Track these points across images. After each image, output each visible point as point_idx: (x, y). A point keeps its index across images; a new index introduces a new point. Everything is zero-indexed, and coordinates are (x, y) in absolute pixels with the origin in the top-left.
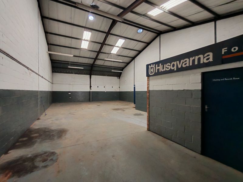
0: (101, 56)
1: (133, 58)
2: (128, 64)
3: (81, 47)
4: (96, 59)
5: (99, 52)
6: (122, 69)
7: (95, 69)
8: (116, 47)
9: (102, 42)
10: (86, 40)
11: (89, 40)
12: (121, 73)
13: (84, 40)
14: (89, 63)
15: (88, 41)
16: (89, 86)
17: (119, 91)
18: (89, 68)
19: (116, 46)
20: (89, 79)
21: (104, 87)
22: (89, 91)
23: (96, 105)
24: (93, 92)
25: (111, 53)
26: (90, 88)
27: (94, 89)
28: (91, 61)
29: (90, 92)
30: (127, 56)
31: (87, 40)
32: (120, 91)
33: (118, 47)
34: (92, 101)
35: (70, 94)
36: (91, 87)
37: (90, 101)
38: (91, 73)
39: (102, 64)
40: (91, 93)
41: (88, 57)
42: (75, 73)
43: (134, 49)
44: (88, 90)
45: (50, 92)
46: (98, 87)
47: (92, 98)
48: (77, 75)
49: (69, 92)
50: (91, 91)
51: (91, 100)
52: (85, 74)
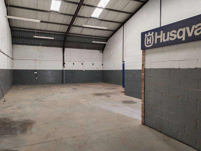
0: (78, 22)
1: (122, 24)
2: (114, 32)
3: (51, 9)
4: (71, 25)
5: (75, 16)
6: (107, 39)
12: (105, 44)
16: (62, 62)
17: (101, 69)
18: (62, 38)
21: (82, 64)
23: (71, 89)
25: (92, 16)
26: (63, 65)
28: (63, 29)
29: (63, 71)
32: (103, 70)
33: (101, 8)
34: (66, 83)
35: (36, 73)
36: (65, 63)
37: (63, 84)
39: (79, 33)
41: (60, 22)
42: (43, 45)
44: (60, 68)
45: (10, 70)
46: (74, 64)
48: (45, 47)
49: (36, 71)
50: (64, 69)
51: (64, 82)
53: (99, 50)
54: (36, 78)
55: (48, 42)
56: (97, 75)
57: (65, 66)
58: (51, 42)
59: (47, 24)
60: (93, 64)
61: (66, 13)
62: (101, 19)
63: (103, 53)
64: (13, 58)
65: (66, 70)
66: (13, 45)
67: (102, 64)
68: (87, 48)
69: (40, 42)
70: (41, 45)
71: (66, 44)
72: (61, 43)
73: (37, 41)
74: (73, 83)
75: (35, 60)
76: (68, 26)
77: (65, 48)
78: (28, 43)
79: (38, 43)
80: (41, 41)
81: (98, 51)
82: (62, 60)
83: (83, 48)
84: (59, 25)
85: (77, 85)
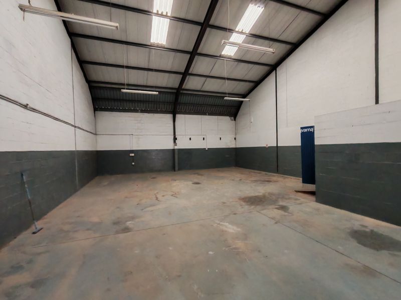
7: (183, 99)
8: (238, 32)
9: (202, 21)
10: (162, 15)
11: (169, 14)
13: (157, 14)
14: (170, 85)
15: (166, 16)
16: (173, 137)
17: (233, 146)
18: (171, 98)
19: (237, 30)
20: (172, 123)
21: (204, 139)
22: (172, 148)
24: (180, 150)
25: (223, 53)
26: (175, 142)
27: (183, 144)
29: (174, 150)
30: (259, 62)
31: (165, 14)
32: (237, 147)
33: (242, 33)
34: (180, 169)
35: (133, 155)
36: (176, 139)
37: (175, 171)
38: (174, 108)
40: (176, 152)
42: (143, 111)
43: (281, 38)
45: (92, 152)
46: (190, 139)
47: (179, 164)
48: (146, 115)
49: (132, 151)
50: (176, 147)
51: (177, 168)
52: (162, 112)
53: (230, 116)
54: (133, 164)
55: (150, 105)
56: (227, 156)
57: (176, 142)
58: (155, 106)
59: (146, 72)
60: (220, 138)
61: (178, 49)
62: (239, 58)
63: (235, 120)
64: (97, 133)
65: (179, 150)
66: (96, 112)
67: (235, 139)
68: (211, 114)
69: (138, 106)
70: (139, 111)
71: (178, 108)
72: (170, 106)
73: (134, 104)
74: (190, 169)
75: (130, 135)
76: (182, 76)
77: (177, 115)
78: (120, 109)
79: (135, 107)
80: (139, 104)
81: (227, 118)
82: (173, 134)
83: (204, 114)
84: (167, 75)
85: (199, 174)
